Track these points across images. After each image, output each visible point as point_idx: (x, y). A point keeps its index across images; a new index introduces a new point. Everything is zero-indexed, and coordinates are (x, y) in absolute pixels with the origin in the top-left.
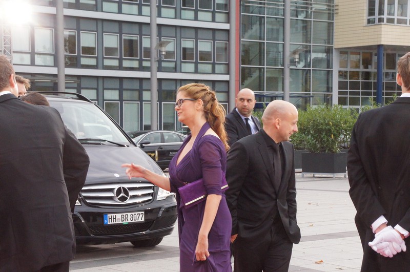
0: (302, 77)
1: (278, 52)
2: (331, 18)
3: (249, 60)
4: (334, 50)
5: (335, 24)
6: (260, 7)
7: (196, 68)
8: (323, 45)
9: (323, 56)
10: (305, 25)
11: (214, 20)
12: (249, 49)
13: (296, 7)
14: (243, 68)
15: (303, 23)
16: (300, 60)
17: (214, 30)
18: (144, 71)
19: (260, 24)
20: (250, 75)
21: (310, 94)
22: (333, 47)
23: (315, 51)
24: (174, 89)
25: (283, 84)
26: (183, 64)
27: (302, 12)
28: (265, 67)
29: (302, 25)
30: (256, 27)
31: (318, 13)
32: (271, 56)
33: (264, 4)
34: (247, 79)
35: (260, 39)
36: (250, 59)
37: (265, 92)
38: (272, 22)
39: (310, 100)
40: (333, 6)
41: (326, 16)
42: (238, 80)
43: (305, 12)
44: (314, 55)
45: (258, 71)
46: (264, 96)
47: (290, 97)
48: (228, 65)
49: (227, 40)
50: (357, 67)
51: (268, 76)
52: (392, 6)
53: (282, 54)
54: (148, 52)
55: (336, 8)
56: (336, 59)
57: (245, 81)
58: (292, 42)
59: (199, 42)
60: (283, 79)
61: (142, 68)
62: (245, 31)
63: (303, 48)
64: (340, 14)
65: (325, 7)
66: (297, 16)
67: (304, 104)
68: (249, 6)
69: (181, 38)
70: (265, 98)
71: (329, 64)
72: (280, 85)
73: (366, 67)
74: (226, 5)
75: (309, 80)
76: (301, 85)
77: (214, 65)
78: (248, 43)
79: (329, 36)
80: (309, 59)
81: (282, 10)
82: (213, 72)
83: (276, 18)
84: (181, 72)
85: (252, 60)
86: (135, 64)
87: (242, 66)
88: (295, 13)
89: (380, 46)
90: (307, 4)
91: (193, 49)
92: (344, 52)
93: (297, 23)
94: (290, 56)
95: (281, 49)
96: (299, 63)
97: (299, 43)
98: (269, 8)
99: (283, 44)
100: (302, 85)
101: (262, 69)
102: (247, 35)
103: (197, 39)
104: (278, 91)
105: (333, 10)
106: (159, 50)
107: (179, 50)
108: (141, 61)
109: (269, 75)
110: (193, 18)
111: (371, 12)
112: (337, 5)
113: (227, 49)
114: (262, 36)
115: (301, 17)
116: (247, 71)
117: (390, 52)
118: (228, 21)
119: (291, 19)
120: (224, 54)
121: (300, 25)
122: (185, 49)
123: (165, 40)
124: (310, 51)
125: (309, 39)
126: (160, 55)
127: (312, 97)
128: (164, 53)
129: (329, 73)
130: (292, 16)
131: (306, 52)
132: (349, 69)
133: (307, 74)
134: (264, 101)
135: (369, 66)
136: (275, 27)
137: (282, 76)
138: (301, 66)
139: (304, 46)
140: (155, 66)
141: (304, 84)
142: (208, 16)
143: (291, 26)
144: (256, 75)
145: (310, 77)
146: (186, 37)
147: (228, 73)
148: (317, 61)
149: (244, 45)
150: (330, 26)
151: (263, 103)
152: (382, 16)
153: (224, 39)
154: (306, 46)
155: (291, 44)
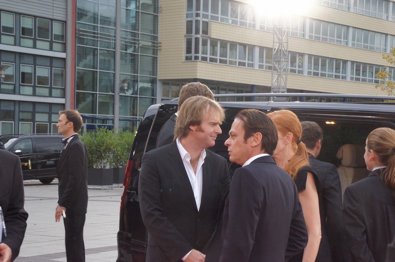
0: (130, 103)
1: (110, 80)
2: (156, 53)
3: (83, 86)
4: (158, 82)
5: (158, 59)
6: (94, 40)
7: (34, 91)
8: (149, 76)
9: (148, 85)
10: (133, 58)
11: (51, 49)
12: (83, 76)
13: (126, 42)
14: (78, 93)
15: (132, 56)
16: (129, 88)
17: (51, 58)
19: (94, 55)
20: (84, 100)
21: (137, 118)
22: (156, 78)
23: (142, 81)
24: (13, 109)
25: (113, 108)
26: (21, 87)
27: (131, 46)
28: (98, 93)
29: (130, 58)
30: (90, 58)
31: (144, 48)
32: (102, 84)
33: (97, 37)
34: (81, 103)
35: (94, 68)
36: (85, 85)
37: (97, 115)
38: (104, 53)
39: (137, 123)
40: (157, 43)
41: (151, 51)
42: (73, 103)
43: (133, 47)
44: (140, 85)
45: (91, 97)
46: (96, 119)
47: (120, 120)
48: (64, 90)
49: (63, 67)
51: (100, 101)
52: (206, 46)
55: (160, 45)
56: (159, 89)
57: (80, 105)
58: (122, 72)
59: (37, 68)
60: (114, 104)
62: (80, 60)
63: (131, 77)
64: (162, 50)
65: (150, 44)
66: (126, 50)
67: (131, 127)
68: (84, 39)
69: (20, 63)
70: (97, 121)
71: (153, 93)
72: (111, 109)
74: (63, 36)
75: (136, 106)
76: (129, 110)
77: (51, 89)
78: (83, 71)
79: (153, 68)
80: (136, 88)
81: (113, 44)
82: (50, 96)
83: (108, 51)
84: (20, 94)
85: (85, 87)
87: (76, 91)
88: (124, 48)
89: (195, 80)
90: (135, 40)
91: (31, 74)
92: (166, 82)
93: (126, 56)
94: (119, 84)
95: (112, 78)
96: (127, 90)
97: (128, 73)
98: (102, 41)
99: (114, 74)
101: (95, 95)
102: (82, 63)
103: (35, 65)
104: (108, 114)
105: (157, 47)
107: (18, 74)
109: (102, 100)
110: (32, 47)
111: (189, 50)
112: (161, 43)
113: (63, 75)
114: (96, 65)
115: (130, 51)
116: (81, 96)
118: (65, 51)
119: (121, 52)
120: (60, 79)
121: (129, 58)
122: (23, 74)
123: (4, 65)
124: (137, 81)
125: (136, 71)
127: (139, 120)
128: (3, 76)
129: (153, 101)
130: (122, 49)
131: (134, 81)
132: (170, 98)
133: (134, 100)
134: (96, 123)
136: (107, 58)
137: (112, 102)
138: (129, 93)
141: (132, 109)
142: (46, 45)
143: (121, 59)
144: (89, 99)
145: (137, 103)
146: (25, 62)
147: (64, 96)
148: (143, 90)
149: (79, 73)
150: (155, 60)
151: (96, 124)
152: (198, 55)
153: (61, 67)
154: (134, 77)
155: (121, 74)
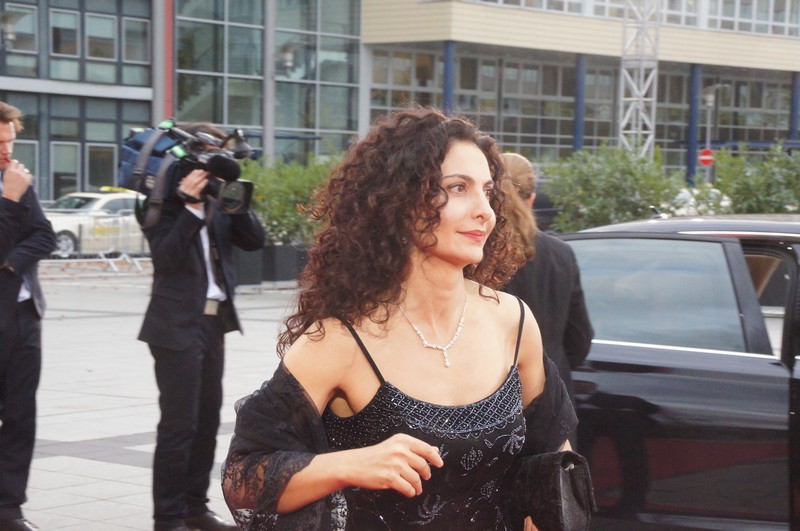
0: (300, 99)
1: (252, 46)
3: (193, 59)
4: (362, 48)
7: (82, 71)
8: (341, 36)
9: (340, 57)
12: (193, 37)
14: (181, 74)
16: (296, 64)
20: (195, 91)
21: (313, 133)
22: (359, 40)
23: (325, 48)
24: (37, 113)
25: (262, 110)
26: (54, 63)
28: (226, 75)
32: (237, 53)
34: (189, 99)
35: (216, 17)
36: (196, 57)
37: (226, 125)
39: (314, 146)
42: (171, 99)
44: (322, 56)
45: (210, 84)
47: (277, 137)
48: (149, 69)
49: (147, 15)
50: (407, 82)
51: (233, 93)
53: (259, 49)
56: (365, 65)
57: (185, 102)
58: (279, 26)
59: (87, 18)
60: (262, 102)
63: (301, 39)
67: (303, 153)
69: (48, 7)
71: (352, 75)
72: (256, 113)
73: (423, 83)
75: (311, 105)
76: (296, 116)
77: (119, 66)
78: (191, 26)
79: (352, 18)
80: (313, 63)
82: (119, 82)
84: (49, 78)
85: (198, 61)
87: (178, 71)
89: (448, 44)
91: (72, 32)
92: (380, 51)
94: (275, 55)
95: (257, 41)
96: (293, 69)
97: (294, 30)
99: (263, 32)
100: (300, 114)
101: (220, 81)
102: (188, 8)
103: (82, 10)
104: (251, 125)
107: (46, 32)
109: (235, 92)
113: (146, 35)
114: (220, 11)
116: (189, 82)
117: (467, 55)
120: (141, 45)
122: (57, 31)
123: (14, 10)
124: (315, 48)
125: (313, 23)
126: (3, 41)
127: (319, 138)
128: (11, 37)
129: (352, 93)
131: (308, 48)
132: (390, 86)
133: (309, 92)
135: (429, 82)
137: (259, 96)
138: (297, 76)
139: (304, 37)
141: (303, 113)
144: (206, 90)
145: (315, 98)
146: (60, 5)
147: (149, 83)
148: (329, 68)
153: (142, 14)
154: (308, 37)
155: (278, 31)
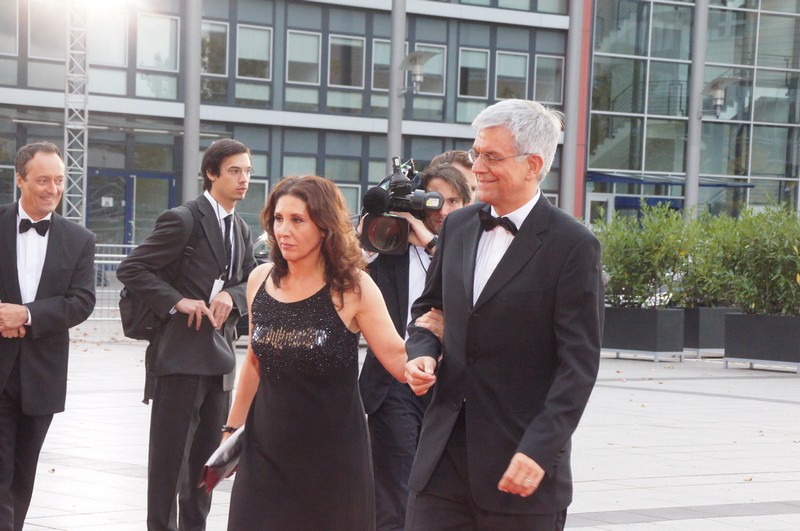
0: (730, 141)
1: (675, 83)
3: (609, 99)
8: (782, 69)
9: (780, 93)
10: (741, 22)
11: (533, 8)
12: (610, 74)
14: (595, 115)
15: (738, 18)
16: (727, 102)
17: (533, 30)
18: (373, 117)
19: (639, 19)
20: (610, 133)
21: (745, 180)
23: (762, 84)
25: (685, 154)
26: (460, 105)
28: (646, 115)
29: (734, 23)
30: (628, 26)
32: (658, 91)
34: (602, 143)
35: (637, 52)
36: (613, 97)
37: (643, 171)
38: (665, 13)
39: (745, 193)
42: (583, 142)
44: (758, 93)
45: (628, 125)
46: (640, 182)
47: (700, 185)
49: (563, 52)
51: (651, 136)
53: (685, 87)
54: (383, 75)
57: (599, 146)
58: (709, 60)
59: (497, 56)
60: (686, 145)
61: (367, 111)
62: (603, 32)
63: (735, 74)
66: (725, 3)
67: (731, 203)
69: (458, 45)
70: (642, 187)
71: (793, 113)
72: (679, 156)
75: (744, 148)
76: (726, 161)
78: (608, 62)
79: (796, 49)
80: (747, 100)
83: (677, 7)
84: (455, 122)
85: (615, 101)
86: (355, 101)
87: (592, 112)
91: (484, 72)
93: (723, 19)
94: (703, 93)
95: (683, 77)
96: (723, 108)
97: (727, 63)
99: (690, 67)
100: (729, 158)
101: (639, 121)
102: (607, 42)
103: (493, 48)
104: (671, 171)
106: (410, 72)
107: (454, 73)
108: (367, 95)
109: (655, 135)
110: (488, 2)
113: (560, 73)
114: (642, 45)
115: (734, 4)
116: (603, 123)
118: (566, 11)
119: (711, 9)
120: (554, 84)
121: (731, 22)
122: (465, 71)
123: (423, 50)
124: (750, 83)
125: (749, 56)
126: (410, 83)
127: (752, 186)
128: (419, 78)
129: (792, 134)
130: (713, 1)
131: (742, 83)
133: (740, 133)
134: (640, 193)
136: (671, 27)
138: (727, 116)
139: (738, 71)
140: (398, 106)
141: (733, 158)
143: (711, 25)
144: (623, 133)
145: (748, 140)
146: (470, 43)
148: (767, 105)
151: (640, 196)
153: (556, 51)
154: (743, 72)
155: (707, 65)
